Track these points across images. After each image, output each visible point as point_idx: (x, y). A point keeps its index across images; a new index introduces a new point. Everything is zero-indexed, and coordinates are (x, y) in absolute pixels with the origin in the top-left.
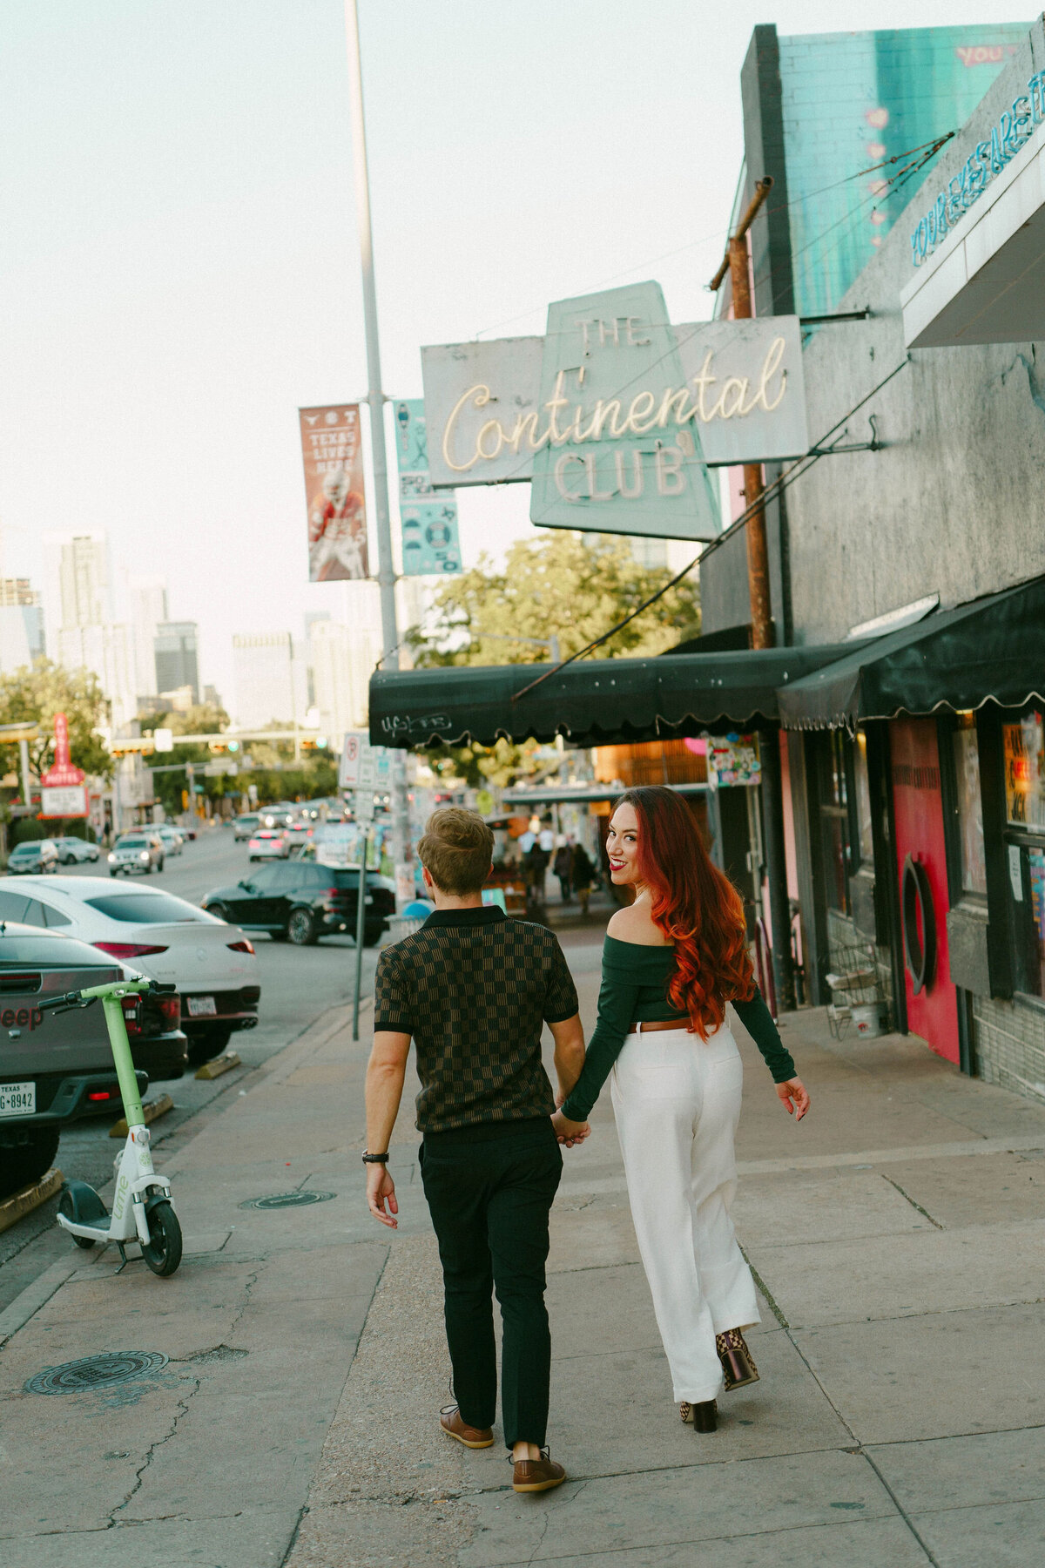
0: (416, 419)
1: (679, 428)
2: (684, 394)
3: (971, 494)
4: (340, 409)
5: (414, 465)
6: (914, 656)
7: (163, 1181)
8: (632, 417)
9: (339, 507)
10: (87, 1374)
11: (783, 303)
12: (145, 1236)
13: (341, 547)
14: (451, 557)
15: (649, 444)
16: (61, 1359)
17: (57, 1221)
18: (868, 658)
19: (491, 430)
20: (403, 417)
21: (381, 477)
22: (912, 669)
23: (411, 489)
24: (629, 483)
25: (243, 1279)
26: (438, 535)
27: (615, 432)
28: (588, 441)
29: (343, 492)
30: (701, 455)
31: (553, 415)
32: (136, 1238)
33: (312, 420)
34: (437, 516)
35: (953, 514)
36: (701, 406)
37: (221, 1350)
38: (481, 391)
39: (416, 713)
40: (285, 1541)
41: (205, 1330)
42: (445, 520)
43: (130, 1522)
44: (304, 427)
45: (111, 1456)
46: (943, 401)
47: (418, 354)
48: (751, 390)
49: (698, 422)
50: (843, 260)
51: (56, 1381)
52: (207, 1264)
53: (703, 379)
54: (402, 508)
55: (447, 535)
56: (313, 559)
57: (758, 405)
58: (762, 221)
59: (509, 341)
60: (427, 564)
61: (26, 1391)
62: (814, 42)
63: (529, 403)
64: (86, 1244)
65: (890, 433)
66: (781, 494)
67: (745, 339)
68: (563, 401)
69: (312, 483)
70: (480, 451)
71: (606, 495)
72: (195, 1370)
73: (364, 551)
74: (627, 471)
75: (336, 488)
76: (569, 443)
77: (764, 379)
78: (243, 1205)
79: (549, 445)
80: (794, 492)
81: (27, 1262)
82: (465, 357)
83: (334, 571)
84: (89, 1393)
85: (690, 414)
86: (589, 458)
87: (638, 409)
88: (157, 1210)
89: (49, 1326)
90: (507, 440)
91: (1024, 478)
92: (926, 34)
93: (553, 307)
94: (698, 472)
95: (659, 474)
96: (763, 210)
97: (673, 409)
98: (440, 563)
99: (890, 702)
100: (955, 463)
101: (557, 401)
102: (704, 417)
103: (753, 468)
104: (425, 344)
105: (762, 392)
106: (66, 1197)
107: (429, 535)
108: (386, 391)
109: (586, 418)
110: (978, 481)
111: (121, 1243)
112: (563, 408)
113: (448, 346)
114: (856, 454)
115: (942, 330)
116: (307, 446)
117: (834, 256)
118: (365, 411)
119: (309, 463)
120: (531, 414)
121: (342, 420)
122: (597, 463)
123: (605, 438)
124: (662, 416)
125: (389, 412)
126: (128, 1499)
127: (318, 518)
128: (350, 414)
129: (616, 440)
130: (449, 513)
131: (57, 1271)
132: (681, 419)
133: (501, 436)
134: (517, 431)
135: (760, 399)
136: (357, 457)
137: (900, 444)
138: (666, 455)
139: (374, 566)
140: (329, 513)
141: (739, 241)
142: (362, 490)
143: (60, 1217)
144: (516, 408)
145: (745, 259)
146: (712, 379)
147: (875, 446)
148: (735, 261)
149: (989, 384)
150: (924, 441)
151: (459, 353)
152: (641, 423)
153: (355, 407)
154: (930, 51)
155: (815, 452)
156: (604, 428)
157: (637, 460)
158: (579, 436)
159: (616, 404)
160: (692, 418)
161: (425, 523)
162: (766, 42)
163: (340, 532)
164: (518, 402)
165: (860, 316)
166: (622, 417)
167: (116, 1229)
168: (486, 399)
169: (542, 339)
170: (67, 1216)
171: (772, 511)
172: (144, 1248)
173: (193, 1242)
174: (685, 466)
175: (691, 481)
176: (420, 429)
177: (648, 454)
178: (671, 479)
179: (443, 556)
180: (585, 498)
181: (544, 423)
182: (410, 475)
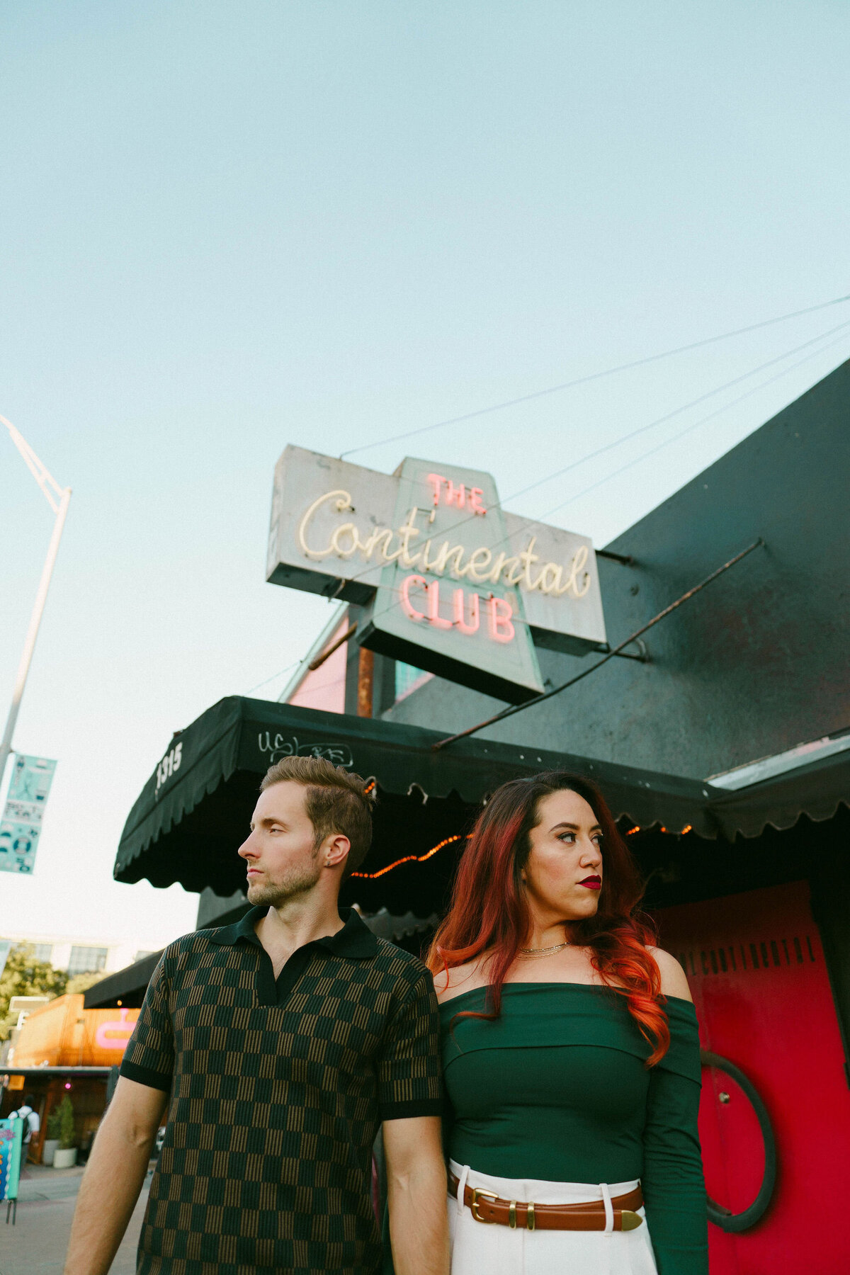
0: (29, 768)
1: (506, 588)
2: (515, 561)
5: (19, 797)
8: (471, 566)
14: (27, 862)
15: (484, 592)
19: (347, 532)
20: (20, 765)
23: (12, 812)
26: (22, 846)
27: (457, 572)
28: (433, 572)
30: (524, 616)
31: (406, 539)
34: (26, 833)
38: (341, 498)
42: (30, 837)
48: (564, 580)
49: (522, 590)
53: (529, 556)
55: (29, 846)
57: (568, 595)
59: (370, 471)
60: (8, 864)
63: (382, 525)
67: (556, 540)
68: (415, 532)
70: (335, 546)
71: (446, 623)
74: (467, 609)
76: (414, 569)
77: (574, 572)
79: (397, 563)
82: (328, 468)
85: (516, 580)
86: (435, 587)
87: (478, 560)
90: (361, 546)
93: (404, 459)
94: (522, 629)
95: (494, 620)
97: (503, 572)
98: (17, 866)
101: (409, 530)
102: (529, 584)
104: (294, 443)
107: (16, 845)
108: (14, 746)
109: (433, 556)
112: (412, 538)
113: (314, 453)
120: (385, 533)
123: (444, 576)
124: (495, 574)
129: (456, 581)
130: (34, 833)
132: (511, 581)
133: (357, 542)
134: (372, 542)
135: (571, 586)
138: (497, 605)
144: (371, 525)
146: (535, 558)
147: (643, 658)
151: (323, 461)
152: (479, 572)
156: (447, 566)
157: (475, 605)
158: (426, 563)
159: (460, 549)
160: (517, 585)
161: (15, 836)
164: (373, 520)
166: (464, 562)
168: (346, 505)
174: (512, 620)
175: (516, 637)
176: (30, 775)
177: (483, 600)
178: (500, 625)
179: (20, 861)
180: (427, 620)
181: (395, 545)
182: (16, 802)
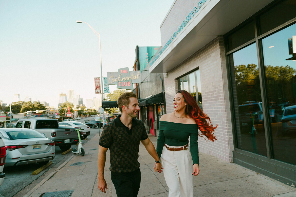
0: (105, 79)
1: (130, 80)
2: (130, 77)
3: (155, 86)
4: (98, 78)
5: (105, 83)
6: (150, 99)
7: (83, 147)
8: (126, 79)
9: (98, 87)
10: (76, 164)
11: (139, 69)
12: (81, 152)
13: (98, 90)
14: (109, 92)
15: (127, 81)
16: (73, 163)
17: (72, 152)
18: (147, 100)
19: (113, 80)
20: (104, 79)
21: (102, 84)
22: (150, 101)
24: (126, 85)
25: (90, 156)
26: (107, 89)
27: (124, 80)
28: (122, 81)
29: (99, 85)
31: (119, 79)
32: (80, 153)
33: (96, 79)
34: (107, 88)
35: (154, 88)
36: (132, 78)
37: (89, 161)
38: (112, 76)
39: (106, 105)
40: (96, 175)
41: (87, 160)
43: (82, 175)
44: (95, 79)
45: (79, 170)
46: (153, 78)
47: (107, 73)
48: (136, 77)
50: (144, 66)
51: (73, 165)
52: (87, 155)
53: (132, 76)
54: (104, 87)
55: (108, 89)
56: (96, 92)
57: (137, 78)
58: (137, 62)
60: (106, 92)
61: (70, 166)
62: (142, 47)
63: (117, 77)
64: (75, 154)
65: (148, 81)
66: (139, 86)
67: (136, 72)
69: (95, 85)
70: (112, 82)
71: (123, 86)
72: (87, 163)
73: (100, 91)
74: (125, 84)
75: (98, 85)
76: (120, 81)
77: (137, 76)
78: (90, 150)
79: (118, 81)
80: (140, 86)
81: (68, 156)
83: (98, 93)
84: (76, 165)
86: (122, 82)
87: (127, 78)
88: (82, 150)
89: (72, 161)
91: (160, 85)
92: (151, 47)
93: (119, 69)
94: (132, 84)
95: (128, 84)
96: (137, 61)
97: (129, 78)
99: (148, 103)
100: (154, 83)
101: (119, 77)
102: (132, 79)
103: (136, 84)
105: (137, 77)
106: (73, 149)
107: (107, 90)
108: (103, 76)
109: (122, 79)
110: (156, 85)
111: (79, 153)
112: (120, 78)
114: (145, 83)
115: (153, 72)
116: (95, 81)
117: (143, 65)
118: (101, 78)
119: (95, 83)
120: (117, 79)
121: (98, 79)
122: (123, 83)
123: (123, 81)
125: (103, 78)
126: (81, 173)
127: (96, 88)
128: (99, 78)
130: (108, 88)
131: (72, 156)
132: (130, 79)
134: (115, 80)
136: (100, 82)
137: (149, 82)
138: (129, 82)
139: (101, 92)
140: (97, 87)
141: (135, 64)
142: (100, 85)
143: (72, 151)
145: (136, 65)
147: (147, 82)
148: (135, 66)
149: (157, 77)
150: (151, 82)
151: (110, 73)
152: (127, 79)
153: (100, 78)
154: (152, 48)
155: (142, 82)
156: (123, 80)
157: (126, 83)
158: (121, 80)
159: (124, 78)
161: (106, 88)
162: (137, 47)
163: (98, 89)
164: (116, 77)
165: (146, 71)
166: (125, 79)
167: (78, 152)
169: (118, 72)
170: (73, 151)
171: (138, 88)
172: (81, 153)
173: (85, 153)
174: (131, 83)
175: (131, 85)
176: (106, 80)
177: (127, 82)
178: (129, 84)
179: (108, 92)
180: (122, 86)
181: (118, 79)
182: (105, 84)
